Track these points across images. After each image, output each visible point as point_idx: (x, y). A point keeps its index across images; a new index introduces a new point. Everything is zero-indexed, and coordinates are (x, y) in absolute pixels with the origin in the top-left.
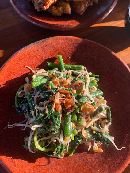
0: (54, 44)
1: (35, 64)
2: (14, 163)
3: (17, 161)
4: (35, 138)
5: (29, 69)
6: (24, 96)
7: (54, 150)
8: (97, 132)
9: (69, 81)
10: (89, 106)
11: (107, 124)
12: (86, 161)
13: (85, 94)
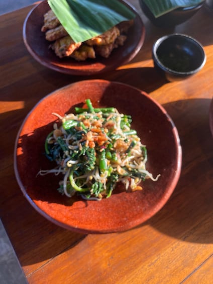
0: (81, 89)
1: (62, 111)
2: (51, 207)
3: (53, 205)
4: (71, 177)
5: (56, 116)
6: (54, 143)
7: (91, 188)
8: (133, 169)
9: (100, 123)
10: (122, 143)
11: (143, 160)
12: (125, 200)
13: (117, 133)
